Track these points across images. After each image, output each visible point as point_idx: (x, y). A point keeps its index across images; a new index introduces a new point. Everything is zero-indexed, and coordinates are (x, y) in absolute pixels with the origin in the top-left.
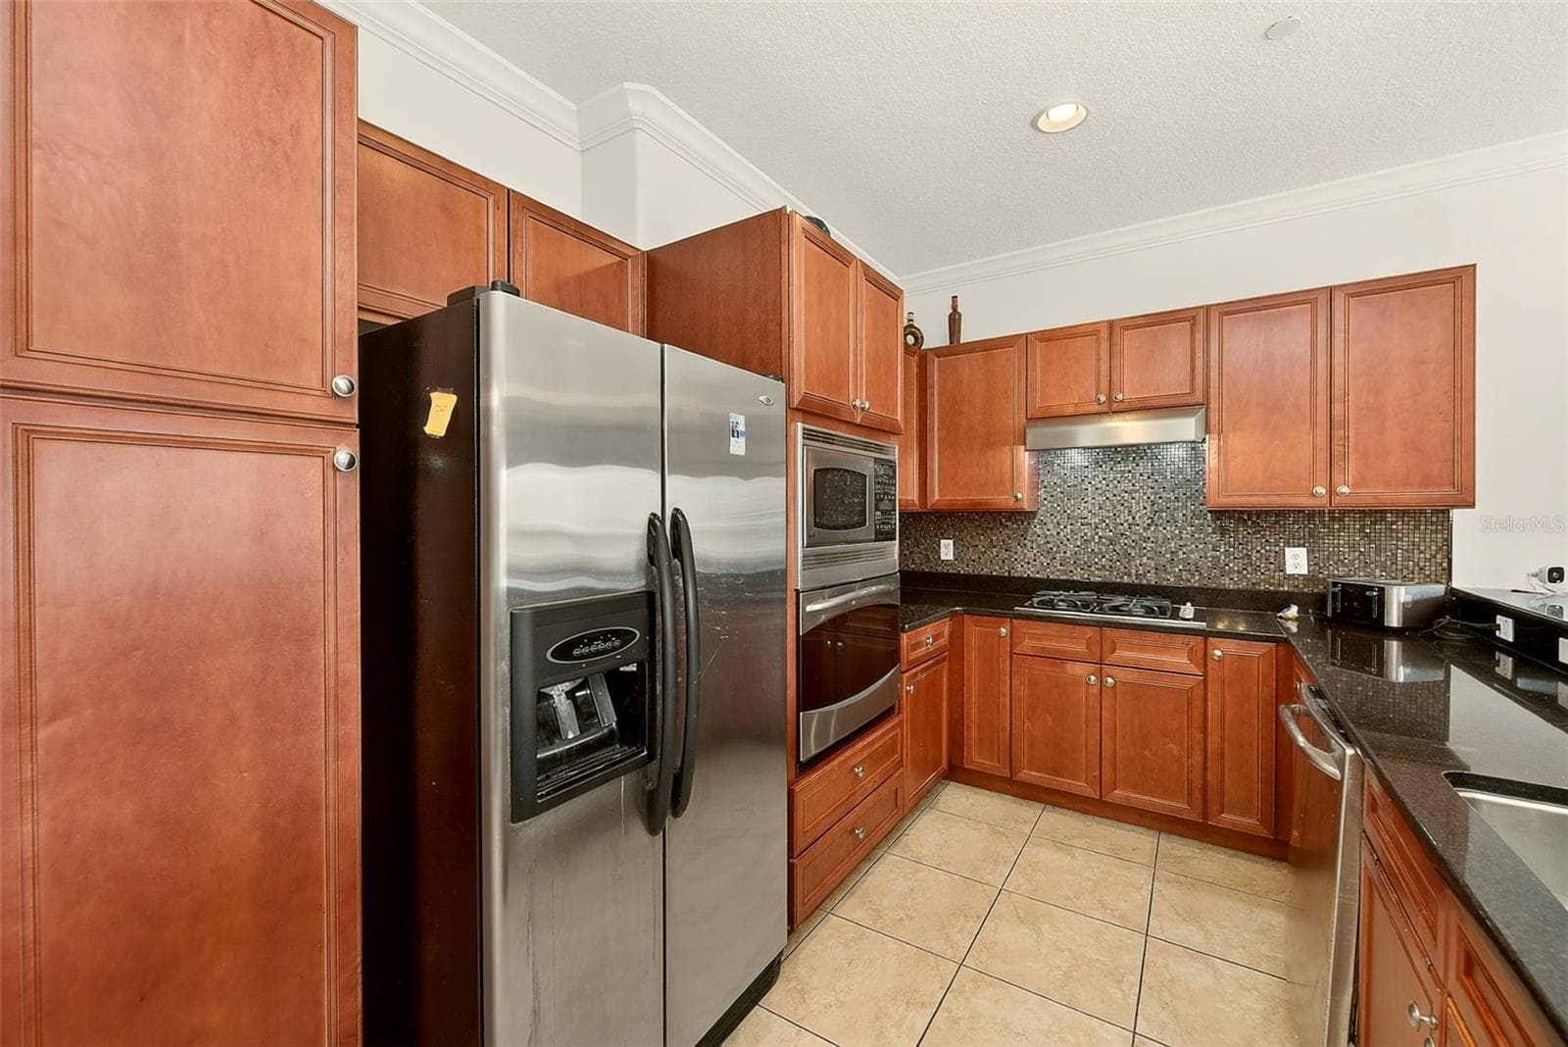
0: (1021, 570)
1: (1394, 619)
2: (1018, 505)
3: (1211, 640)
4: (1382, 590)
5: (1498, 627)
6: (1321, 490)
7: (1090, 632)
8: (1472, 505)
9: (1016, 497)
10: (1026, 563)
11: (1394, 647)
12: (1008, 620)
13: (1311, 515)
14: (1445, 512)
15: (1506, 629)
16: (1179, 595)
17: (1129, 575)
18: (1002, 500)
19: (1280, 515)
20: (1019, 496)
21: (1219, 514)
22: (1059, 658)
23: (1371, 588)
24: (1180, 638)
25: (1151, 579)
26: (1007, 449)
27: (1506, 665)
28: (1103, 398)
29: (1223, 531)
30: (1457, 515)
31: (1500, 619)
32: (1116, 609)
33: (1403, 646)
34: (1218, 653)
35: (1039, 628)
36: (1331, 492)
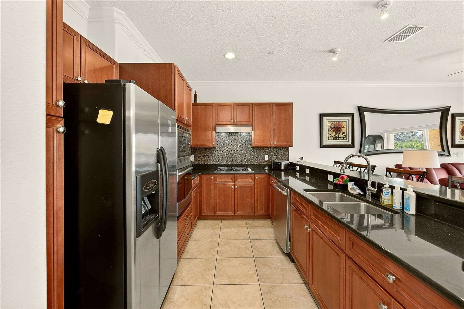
0: (212, 163)
1: (283, 168)
2: (213, 146)
3: (256, 175)
4: (281, 162)
5: (297, 168)
6: (272, 143)
7: (232, 176)
8: (293, 146)
9: (213, 144)
10: (213, 160)
11: (283, 173)
12: (213, 175)
13: (269, 148)
14: (288, 148)
15: (298, 168)
16: (247, 166)
17: (236, 162)
18: (210, 145)
19: (263, 148)
20: (214, 143)
21: (253, 148)
22: (225, 183)
23: (279, 162)
24: (250, 175)
25: (241, 163)
26: (210, 132)
27: (298, 175)
28: (233, 121)
29: (254, 152)
30: (290, 148)
31: (297, 166)
32: (236, 170)
33: (284, 173)
34: (257, 177)
35: (220, 176)
36: (273, 143)
